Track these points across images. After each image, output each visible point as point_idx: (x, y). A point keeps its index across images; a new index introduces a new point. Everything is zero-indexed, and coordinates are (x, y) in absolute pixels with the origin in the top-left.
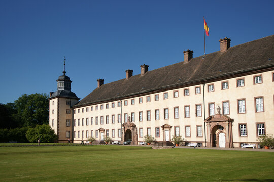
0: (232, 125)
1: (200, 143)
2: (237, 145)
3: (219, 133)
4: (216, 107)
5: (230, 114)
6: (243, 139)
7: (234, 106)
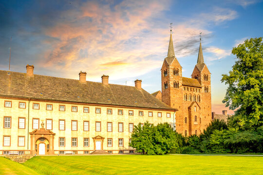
0: (54, 138)
1: (22, 152)
2: (57, 153)
3: (39, 143)
4: (41, 123)
5: (52, 129)
6: (62, 148)
7: (56, 124)
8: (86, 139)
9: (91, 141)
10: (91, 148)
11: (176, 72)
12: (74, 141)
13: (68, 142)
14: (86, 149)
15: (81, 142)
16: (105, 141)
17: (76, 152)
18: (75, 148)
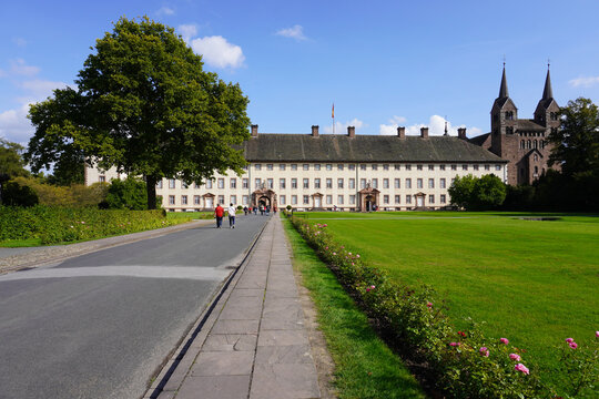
0: (379, 196)
1: (352, 209)
2: (382, 209)
4: (367, 182)
5: (377, 188)
6: (386, 205)
8: (409, 196)
9: (413, 199)
10: (413, 205)
11: (509, 114)
12: (398, 197)
13: (392, 199)
14: (409, 205)
15: (403, 199)
16: (427, 198)
17: (398, 209)
18: (398, 205)
